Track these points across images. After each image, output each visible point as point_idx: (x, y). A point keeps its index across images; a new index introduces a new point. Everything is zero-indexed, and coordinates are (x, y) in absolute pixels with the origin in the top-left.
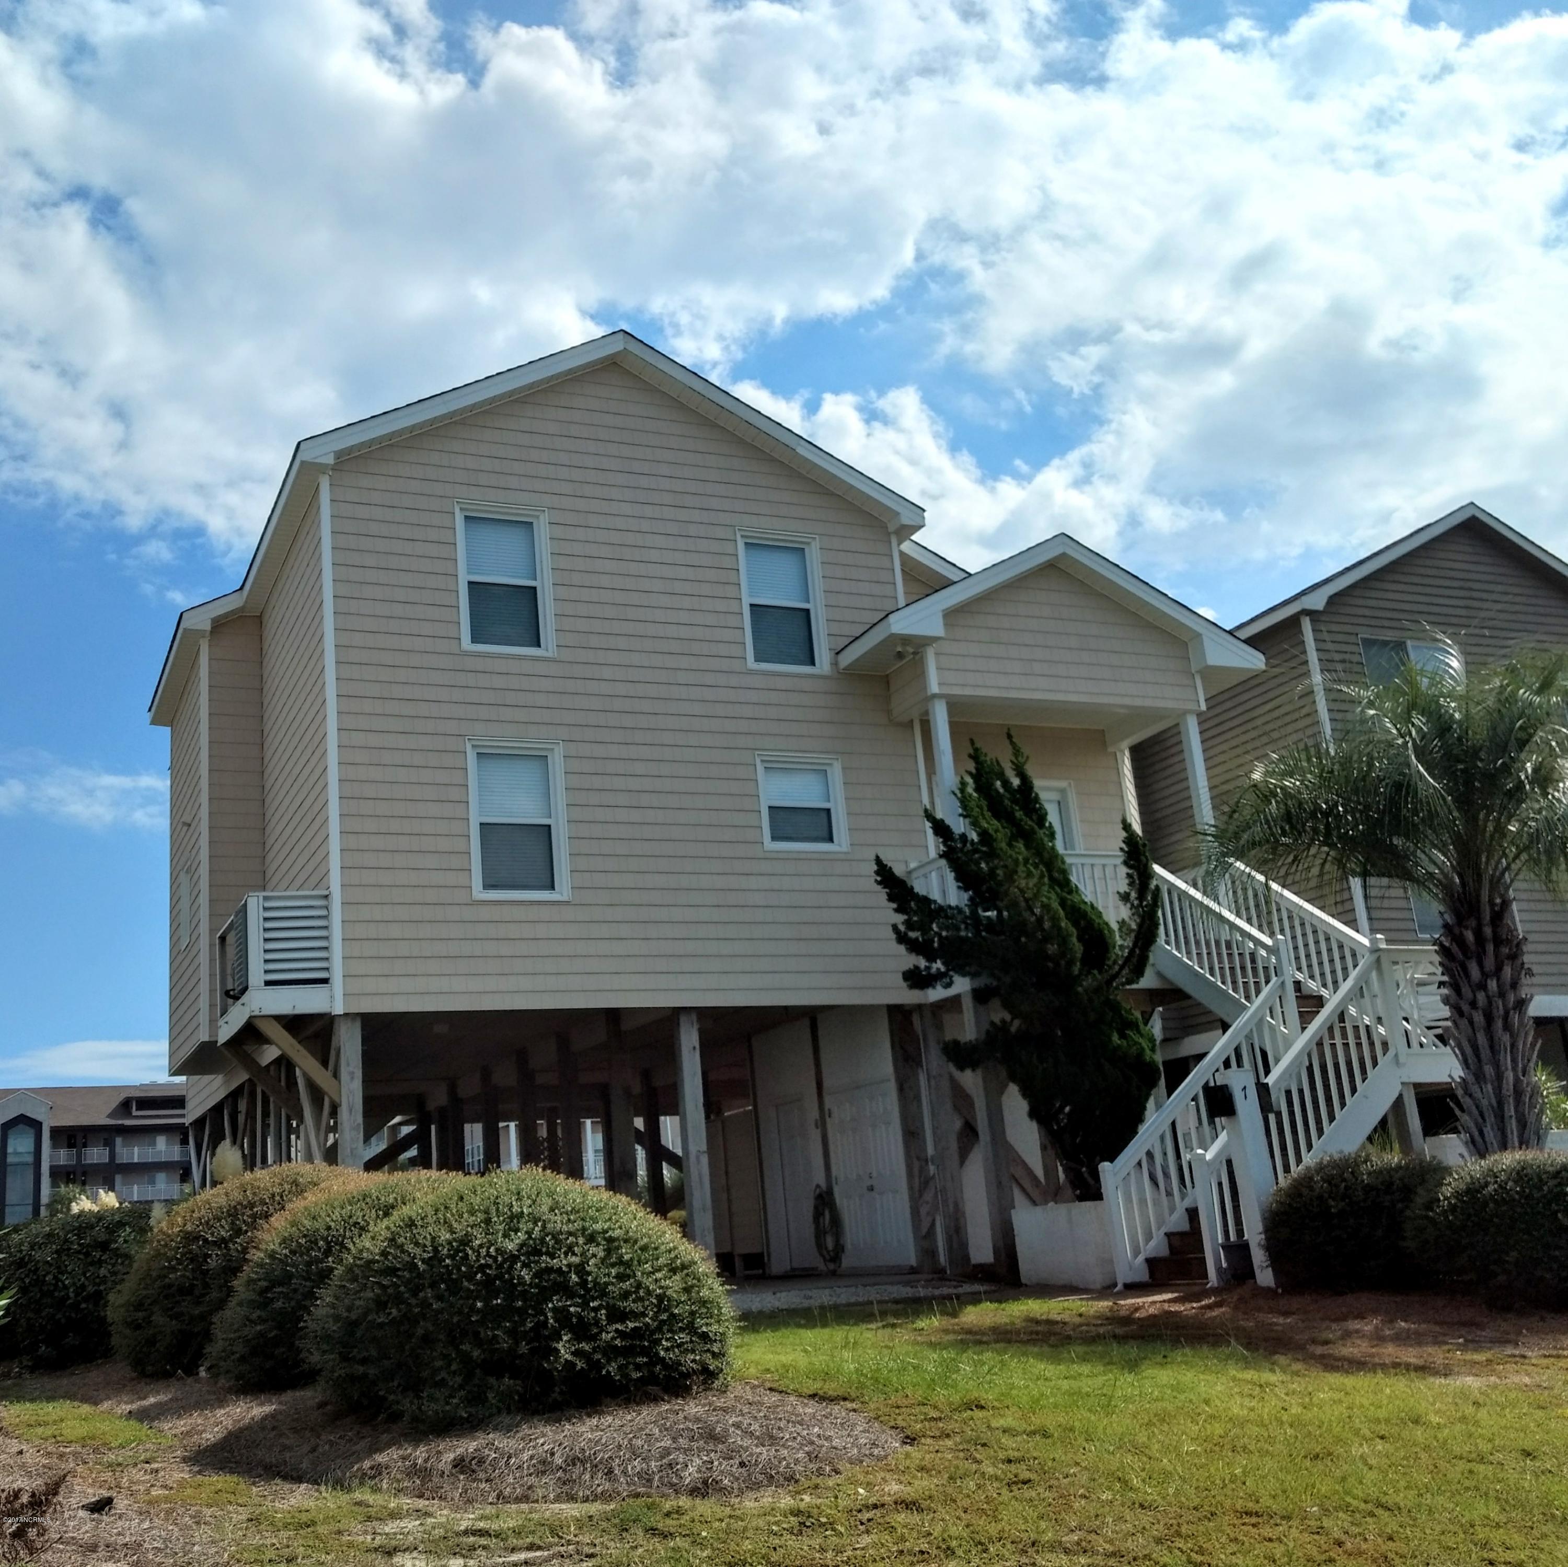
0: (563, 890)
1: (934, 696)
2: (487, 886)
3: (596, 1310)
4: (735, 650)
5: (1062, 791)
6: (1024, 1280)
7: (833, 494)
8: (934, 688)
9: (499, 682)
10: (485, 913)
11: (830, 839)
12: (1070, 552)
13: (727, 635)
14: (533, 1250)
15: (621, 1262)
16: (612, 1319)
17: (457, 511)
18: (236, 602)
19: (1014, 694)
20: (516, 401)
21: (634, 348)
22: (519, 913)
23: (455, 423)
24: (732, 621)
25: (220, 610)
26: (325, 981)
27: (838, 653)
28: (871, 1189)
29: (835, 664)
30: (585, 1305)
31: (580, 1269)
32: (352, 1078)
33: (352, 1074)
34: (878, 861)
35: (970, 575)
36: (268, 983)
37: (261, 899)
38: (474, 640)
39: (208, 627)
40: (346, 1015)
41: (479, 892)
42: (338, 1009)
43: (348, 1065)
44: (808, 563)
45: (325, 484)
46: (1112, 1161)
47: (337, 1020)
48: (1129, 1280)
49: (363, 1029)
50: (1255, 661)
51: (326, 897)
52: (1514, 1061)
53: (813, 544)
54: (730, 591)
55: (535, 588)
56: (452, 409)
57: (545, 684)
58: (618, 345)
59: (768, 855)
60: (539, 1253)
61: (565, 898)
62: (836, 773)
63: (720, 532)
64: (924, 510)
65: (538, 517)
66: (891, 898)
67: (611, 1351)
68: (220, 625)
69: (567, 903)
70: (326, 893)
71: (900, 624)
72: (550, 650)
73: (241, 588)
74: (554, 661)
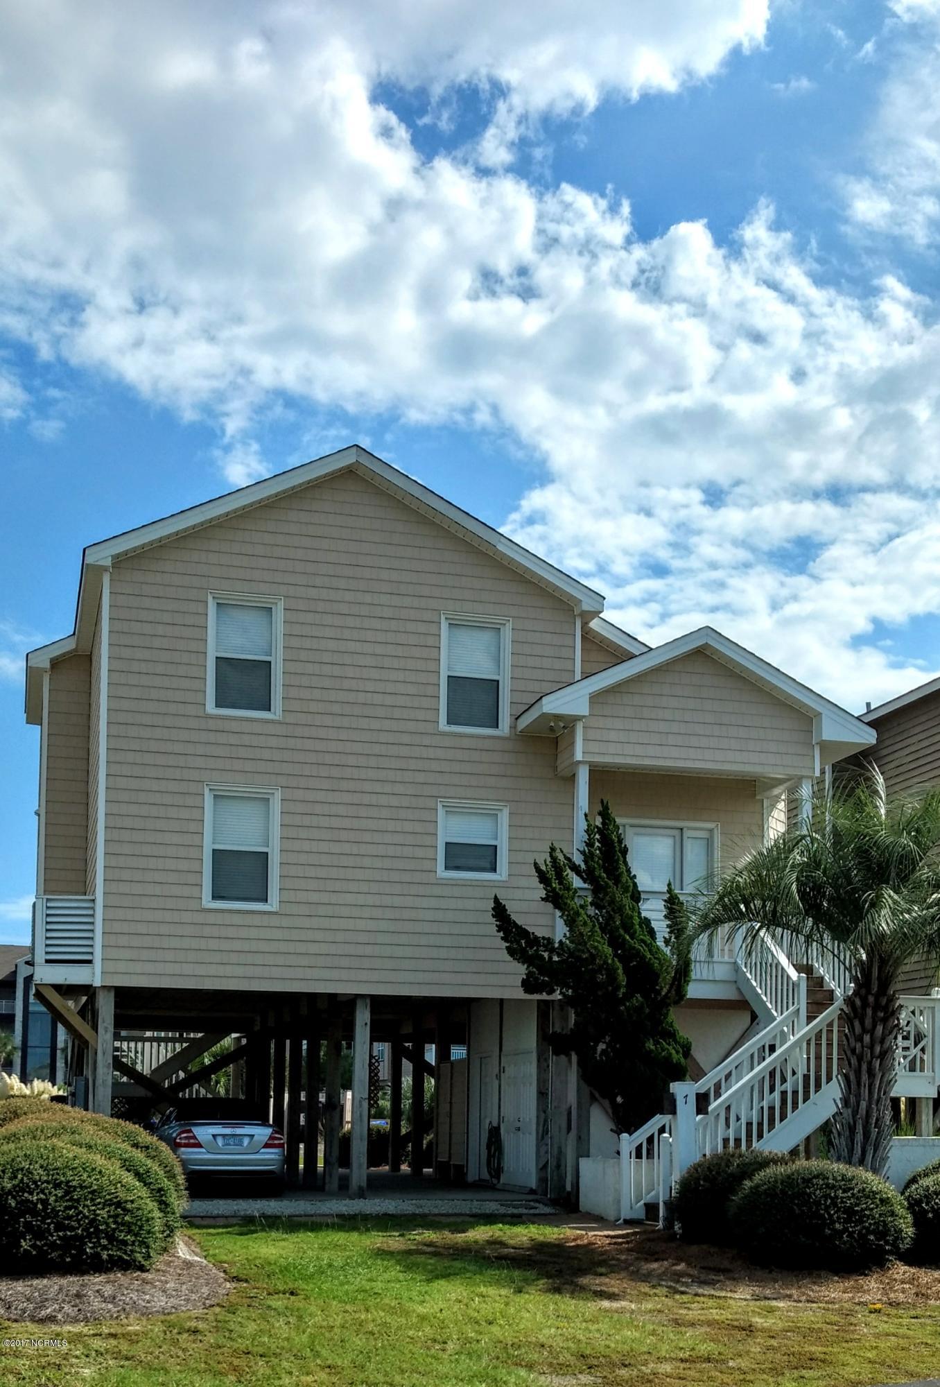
0: (273, 904)
1: (579, 762)
2: (216, 896)
3: (49, 1224)
4: (430, 716)
5: (711, 831)
6: (581, 1209)
7: (530, 582)
8: (579, 756)
9: (233, 739)
10: (211, 918)
11: (494, 870)
12: (712, 643)
13: (426, 703)
14: (21, 1188)
15: (71, 1199)
16: (57, 1230)
17: (210, 598)
18: (71, 645)
19: (647, 762)
20: (265, 506)
21: (364, 460)
22: (237, 919)
23: (213, 526)
24: (430, 691)
25: (56, 652)
26: (90, 962)
27: (517, 719)
28: (519, 1129)
29: (513, 727)
30: (43, 1222)
31: (45, 1202)
32: (106, 1031)
33: (106, 1030)
34: (496, 900)
35: (651, 649)
36: (48, 961)
37: (45, 901)
38: (219, 704)
39: (47, 665)
40: (103, 987)
41: (207, 902)
42: (97, 983)
43: (104, 1022)
44: (502, 640)
45: (106, 579)
46: (630, 1134)
47: (97, 990)
48: (628, 1218)
49: (116, 997)
50: (867, 736)
51: (93, 900)
52: (870, 1093)
53: (507, 624)
54: (431, 666)
55: (270, 662)
56: (209, 517)
57: (273, 742)
58: (349, 459)
59: (441, 882)
60: (23, 1191)
61: (273, 910)
62: (504, 818)
63: (427, 616)
64: (604, 598)
65: (276, 603)
66: (500, 929)
67: (53, 1246)
68: (56, 663)
69: (275, 913)
70: (93, 898)
71: (553, 705)
72: (277, 714)
73: (74, 634)
74: (280, 723)
